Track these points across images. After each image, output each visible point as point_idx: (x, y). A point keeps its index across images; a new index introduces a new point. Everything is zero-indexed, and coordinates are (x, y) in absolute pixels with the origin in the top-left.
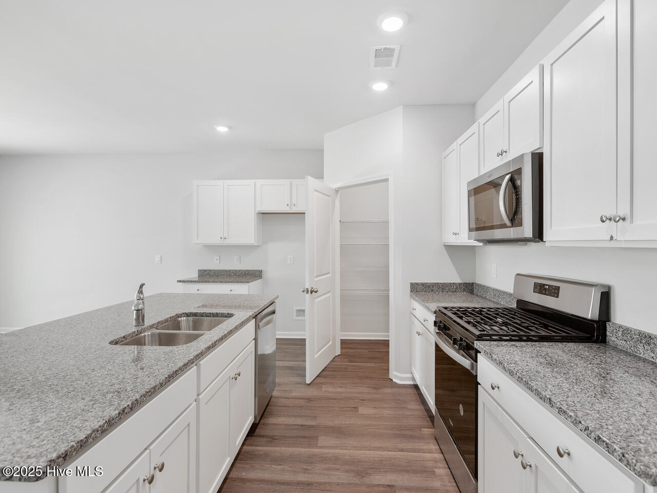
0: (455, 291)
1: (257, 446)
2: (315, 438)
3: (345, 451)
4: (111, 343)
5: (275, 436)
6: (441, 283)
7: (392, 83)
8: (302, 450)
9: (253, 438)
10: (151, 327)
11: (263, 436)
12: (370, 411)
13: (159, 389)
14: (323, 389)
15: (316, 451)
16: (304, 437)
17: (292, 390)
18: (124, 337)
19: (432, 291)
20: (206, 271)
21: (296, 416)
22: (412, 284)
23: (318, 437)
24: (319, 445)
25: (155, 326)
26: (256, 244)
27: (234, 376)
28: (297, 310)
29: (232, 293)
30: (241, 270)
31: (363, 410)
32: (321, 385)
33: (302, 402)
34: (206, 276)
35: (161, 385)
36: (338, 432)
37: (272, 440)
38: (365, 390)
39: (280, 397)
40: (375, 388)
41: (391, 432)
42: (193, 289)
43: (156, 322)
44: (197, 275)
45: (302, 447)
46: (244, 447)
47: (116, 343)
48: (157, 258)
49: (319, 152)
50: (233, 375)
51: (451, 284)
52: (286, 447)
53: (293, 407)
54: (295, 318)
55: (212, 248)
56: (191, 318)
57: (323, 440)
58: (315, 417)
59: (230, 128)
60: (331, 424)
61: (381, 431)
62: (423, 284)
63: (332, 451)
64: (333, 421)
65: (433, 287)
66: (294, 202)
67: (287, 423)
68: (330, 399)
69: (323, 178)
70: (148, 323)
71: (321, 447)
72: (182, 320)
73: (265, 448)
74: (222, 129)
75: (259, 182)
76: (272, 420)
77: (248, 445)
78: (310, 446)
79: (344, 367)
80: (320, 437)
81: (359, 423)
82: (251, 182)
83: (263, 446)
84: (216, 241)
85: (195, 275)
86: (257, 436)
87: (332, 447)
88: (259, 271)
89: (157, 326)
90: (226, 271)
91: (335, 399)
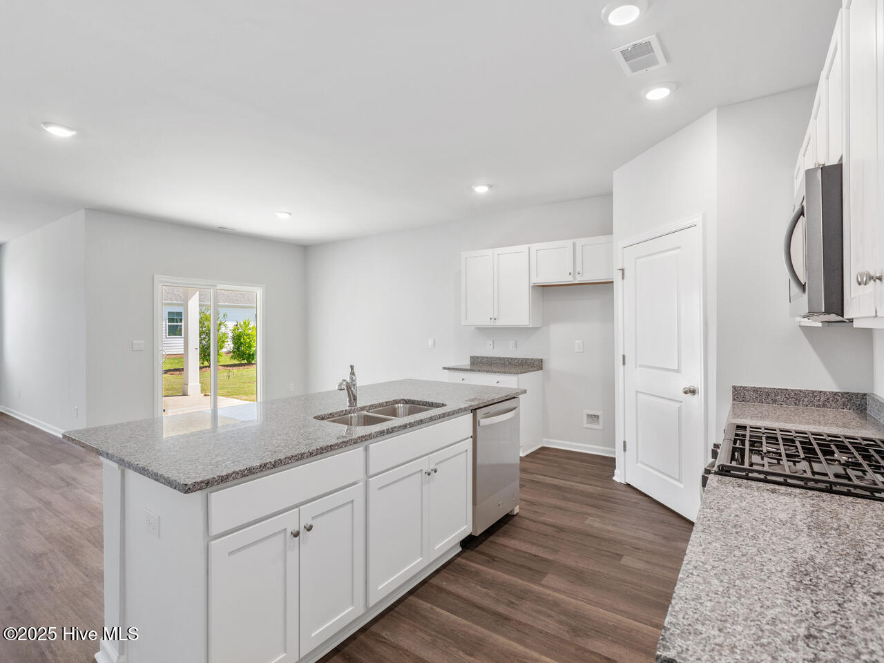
0: (824, 406)
1: (472, 561)
2: (542, 574)
3: (572, 600)
4: (315, 418)
5: (497, 557)
6: (793, 390)
7: (676, 86)
8: (520, 581)
9: (472, 552)
10: (363, 409)
11: (484, 554)
12: (640, 565)
13: (307, 456)
14: (586, 522)
15: (535, 587)
16: (529, 569)
17: (545, 514)
18: (331, 414)
19: (775, 401)
20: (478, 358)
21: (533, 543)
22: (734, 388)
23: (547, 573)
24: (543, 583)
25: (368, 408)
26: (531, 326)
27: (429, 471)
28: (588, 415)
29: (498, 385)
30: (517, 359)
31: (627, 561)
32: (586, 516)
33: (549, 530)
34: (480, 364)
35: (311, 454)
36: (578, 576)
37: (491, 560)
38: (650, 536)
39: (525, 518)
40: (665, 538)
41: (654, 599)
42: (457, 378)
43: (368, 404)
44: (468, 362)
45: (521, 579)
46: (459, 559)
47: (323, 418)
48: (430, 342)
49: (606, 196)
50: (426, 469)
51: (813, 392)
52: (503, 573)
53: (537, 532)
54: (586, 425)
55: (483, 331)
56: (407, 406)
57: (551, 579)
58: (556, 551)
59: (490, 186)
60: (573, 564)
61: (639, 593)
62: (755, 390)
63: (557, 595)
64: (577, 562)
65: (776, 394)
66: (579, 269)
67: (518, 548)
68: (590, 536)
69: (611, 233)
70: (360, 403)
71: (543, 586)
72: (398, 407)
73: (479, 566)
74: (481, 190)
75: (534, 246)
76: (502, 540)
77: (464, 558)
78: (532, 580)
79: (635, 501)
80: (549, 575)
81: (613, 574)
82: (524, 247)
83: (478, 564)
84: (486, 322)
85: (466, 363)
86: (478, 552)
87: (558, 591)
88: (539, 360)
89: (370, 409)
90: (500, 359)
91: (596, 537)
